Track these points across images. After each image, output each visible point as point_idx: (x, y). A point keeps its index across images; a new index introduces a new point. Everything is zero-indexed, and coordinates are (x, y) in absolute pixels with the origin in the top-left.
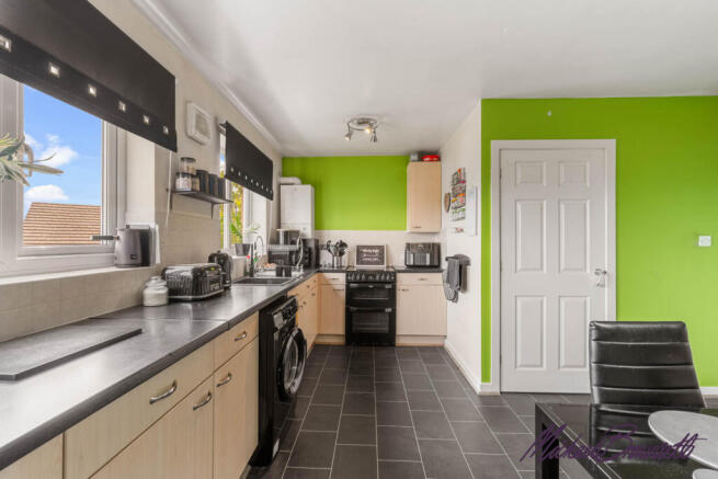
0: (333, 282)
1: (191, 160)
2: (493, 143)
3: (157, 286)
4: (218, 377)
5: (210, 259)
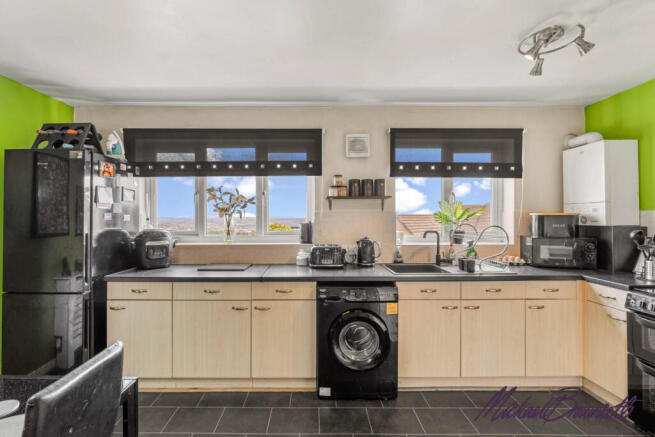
0: (606, 302)
1: (340, 176)
3: (302, 255)
4: (255, 304)
5: (358, 243)
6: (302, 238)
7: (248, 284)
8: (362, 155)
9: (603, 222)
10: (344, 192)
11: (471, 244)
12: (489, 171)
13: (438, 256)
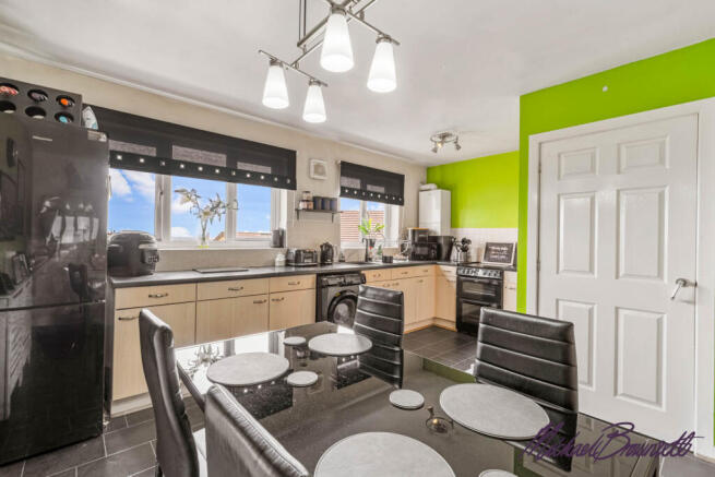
0: (447, 274)
1: (307, 192)
2: (531, 137)
3: (280, 258)
4: (273, 296)
5: (321, 247)
6: (275, 243)
7: (267, 279)
8: (322, 177)
9: (439, 234)
10: (311, 207)
11: (380, 247)
12: (383, 199)
13: (366, 256)
